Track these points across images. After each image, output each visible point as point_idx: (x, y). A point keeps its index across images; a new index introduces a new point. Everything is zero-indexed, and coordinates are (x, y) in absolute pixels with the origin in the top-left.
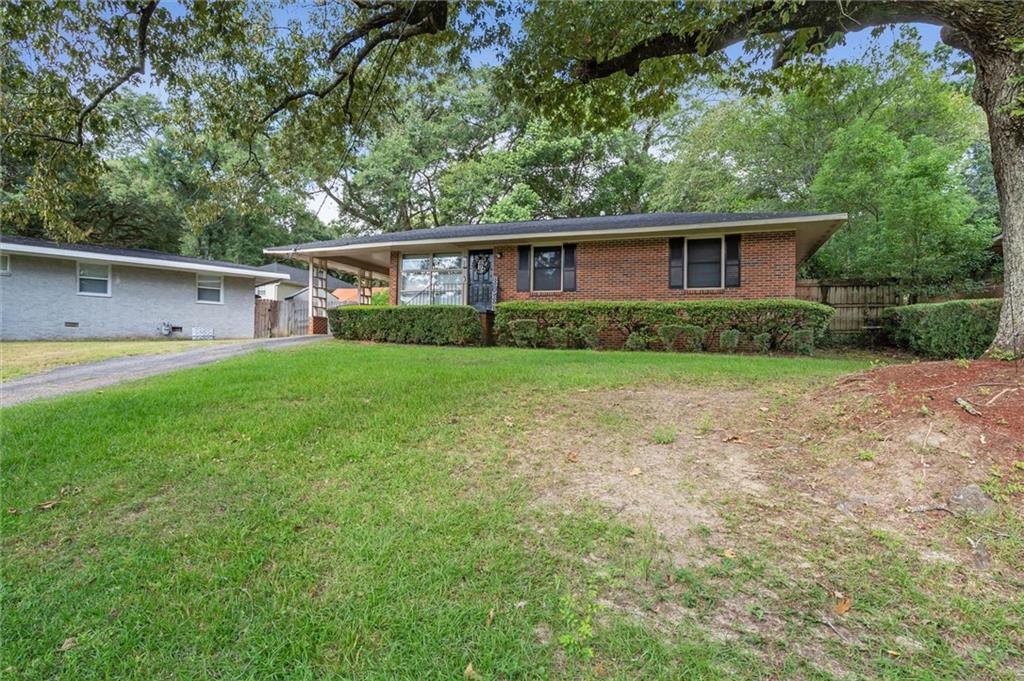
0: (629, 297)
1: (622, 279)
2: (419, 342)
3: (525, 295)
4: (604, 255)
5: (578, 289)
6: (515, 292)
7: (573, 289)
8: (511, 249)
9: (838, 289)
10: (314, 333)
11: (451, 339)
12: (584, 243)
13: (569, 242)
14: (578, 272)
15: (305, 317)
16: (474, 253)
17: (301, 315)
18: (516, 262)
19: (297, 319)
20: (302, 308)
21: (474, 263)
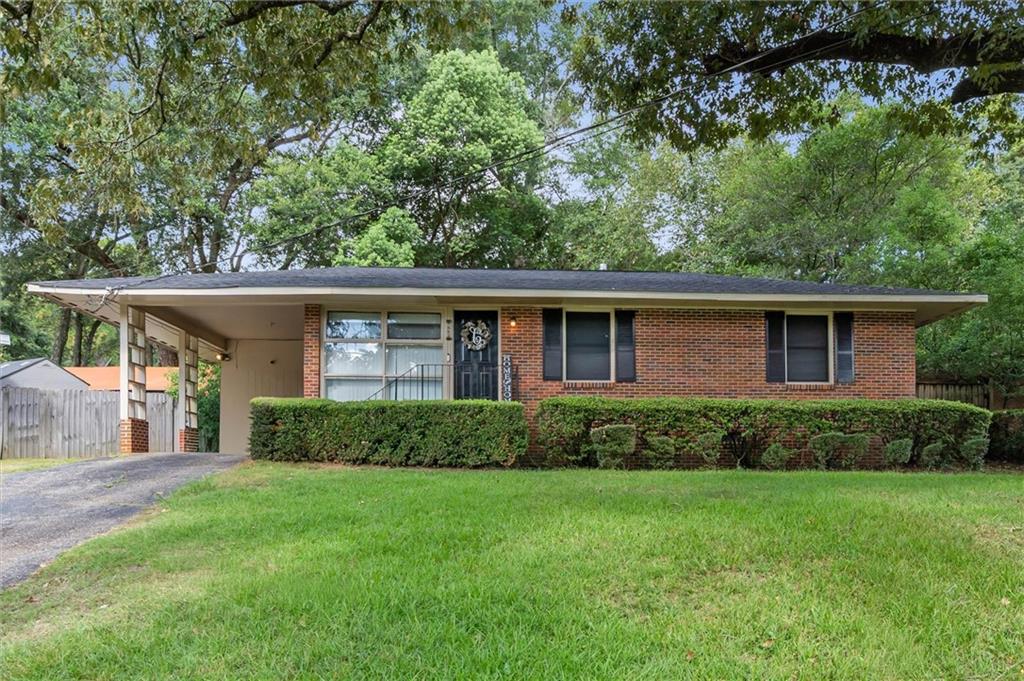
0: (712, 393)
1: (702, 367)
2: (434, 464)
3: (554, 386)
4: (676, 331)
5: (639, 379)
6: (539, 382)
7: (633, 380)
8: (530, 312)
9: (927, 387)
10: (133, 450)
11: (496, 457)
12: (647, 311)
13: (624, 307)
14: (638, 353)
15: (30, 420)
16: (461, 317)
17: (21, 416)
18: (540, 334)
19: (13, 424)
20: (24, 402)
21: (464, 333)
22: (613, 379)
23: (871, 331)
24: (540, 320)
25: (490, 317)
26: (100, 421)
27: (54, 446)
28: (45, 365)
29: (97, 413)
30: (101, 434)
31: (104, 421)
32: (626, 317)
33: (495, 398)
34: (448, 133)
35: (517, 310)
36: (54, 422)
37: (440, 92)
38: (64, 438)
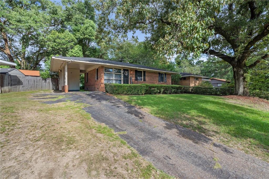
0: (153, 83)
5: (146, 81)
12: (147, 71)
14: (146, 77)
15: (15, 83)
16: (124, 70)
17: (13, 82)
18: (135, 74)
19: (12, 84)
20: (14, 79)
21: (125, 73)
22: (143, 81)
23: (168, 76)
24: (135, 71)
25: (128, 70)
26: (29, 83)
27: (20, 89)
28: (16, 70)
29: (28, 81)
30: (29, 86)
31: (30, 83)
32: (144, 72)
33: (128, 84)
34: (90, 34)
35: (132, 70)
36: (20, 83)
37: (88, 27)
38: (22, 87)
